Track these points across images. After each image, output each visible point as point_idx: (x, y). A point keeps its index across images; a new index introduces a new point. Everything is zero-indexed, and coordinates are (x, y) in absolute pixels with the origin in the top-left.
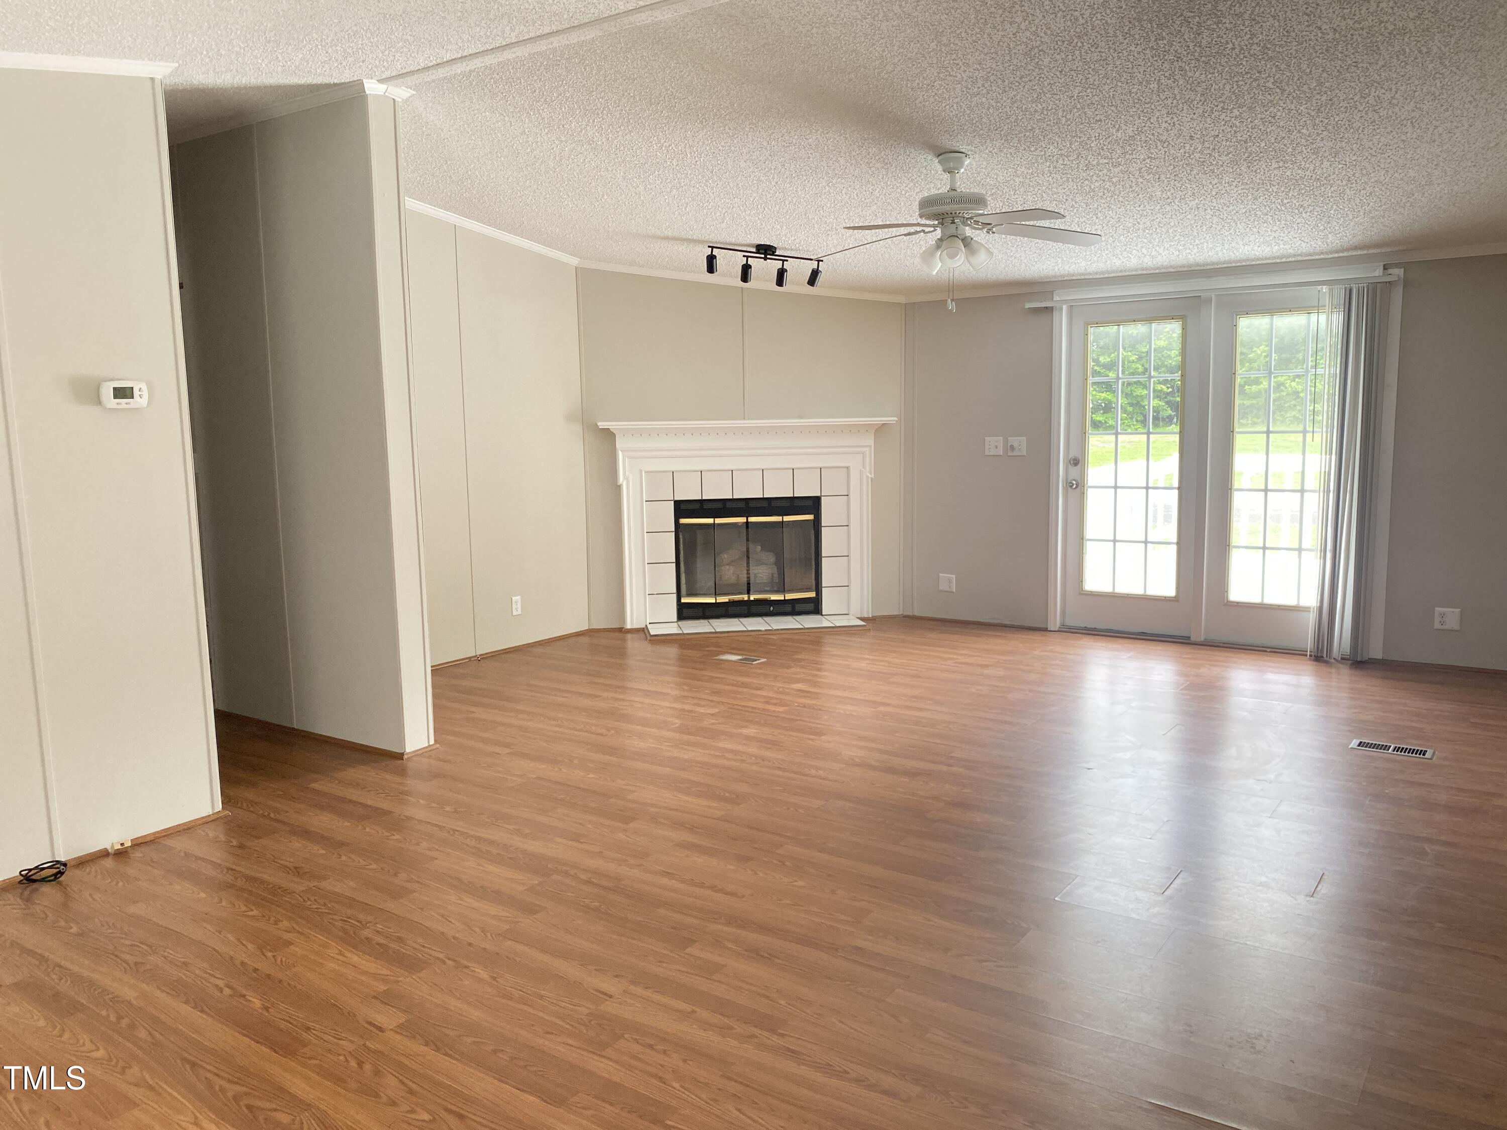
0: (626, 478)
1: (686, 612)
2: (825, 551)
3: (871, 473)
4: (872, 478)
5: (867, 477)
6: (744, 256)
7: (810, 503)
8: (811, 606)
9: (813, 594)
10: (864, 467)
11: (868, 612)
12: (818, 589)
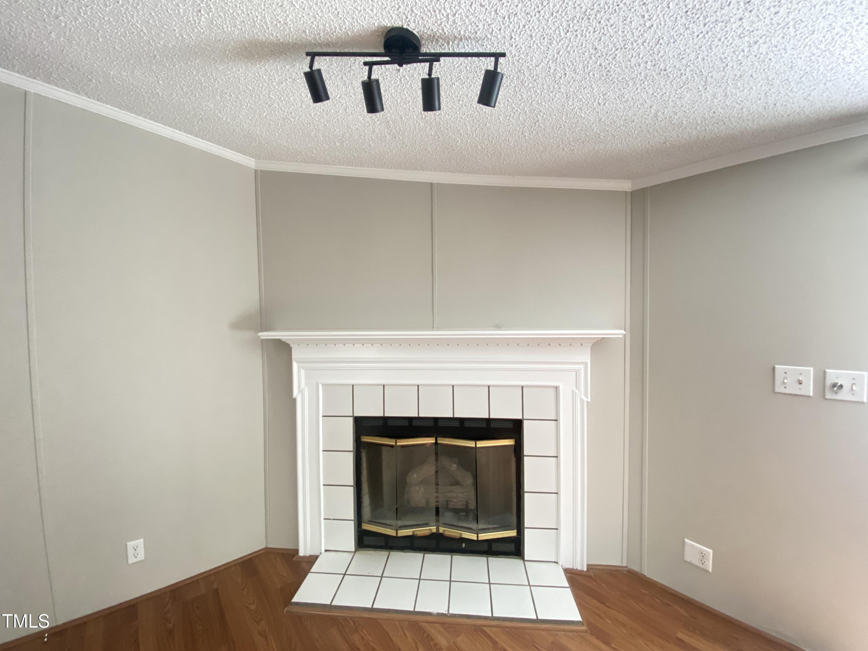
0: (301, 391)
1: (367, 540)
2: (528, 485)
3: (586, 396)
4: (588, 402)
5: (582, 401)
6: (365, 64)
7: (510, 426)
8: (511, 547)
9: (513, 533)
10: (577, 386)
11: (582, 565)
12: (520, 527)
